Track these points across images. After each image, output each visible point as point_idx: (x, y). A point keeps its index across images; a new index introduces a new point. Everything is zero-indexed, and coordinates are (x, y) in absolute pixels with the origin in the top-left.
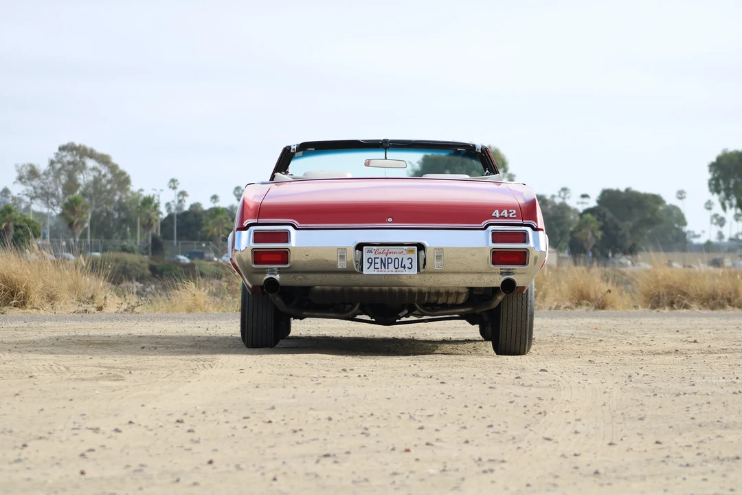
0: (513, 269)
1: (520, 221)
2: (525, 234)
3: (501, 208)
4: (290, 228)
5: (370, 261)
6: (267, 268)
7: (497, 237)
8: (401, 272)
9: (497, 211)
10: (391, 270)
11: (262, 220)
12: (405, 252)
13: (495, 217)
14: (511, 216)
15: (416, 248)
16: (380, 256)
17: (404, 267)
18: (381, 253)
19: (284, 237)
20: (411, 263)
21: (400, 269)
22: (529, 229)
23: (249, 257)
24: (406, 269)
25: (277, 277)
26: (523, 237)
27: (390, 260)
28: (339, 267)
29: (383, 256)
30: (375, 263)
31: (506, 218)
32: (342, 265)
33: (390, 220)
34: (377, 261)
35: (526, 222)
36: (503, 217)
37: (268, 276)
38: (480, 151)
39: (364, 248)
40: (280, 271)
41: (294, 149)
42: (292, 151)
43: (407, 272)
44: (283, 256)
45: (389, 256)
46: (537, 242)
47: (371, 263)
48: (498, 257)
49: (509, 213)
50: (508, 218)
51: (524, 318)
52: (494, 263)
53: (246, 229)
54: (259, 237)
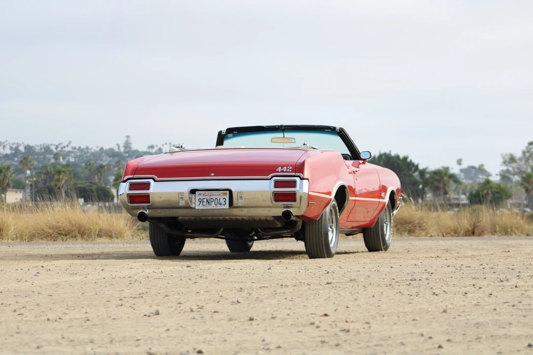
1: (293, 174)
2: (295, 182)
3: (282, 167)
4: (152, 181)
5: (200, 200)
6: (140, 206)
7: (278, 184)
8: (219, 207)
9: (280, 168)
10: (212, 206)
11: (136, 176)
12: (221, 195)
13: (278, 172)
14: (288, 170)
15: (228, 192)
16: (206, 197)
17: (221, 204)
18: (206, 196)
19: (147, 186)
20: (225, 202)
21: (218, 205)
22: (298, 179)
23: (125, 198)
24: (222, 205)
25: (147, 212)
26: (293, 184)
27: (212, 200)
28: (181, 205)
29: (208, 197)
30: (203, 202)
31: (285, 172)
32: (182, 203)
33: (213, 174)
34: (204, 200)
35: (297, 174)
36: (282, 171)
37: (141, 211)
39: (197, 192)
41: (224, 133)
43: (223, 207)
44: (146, 198)
45: (212, 197)
46: (301, 187)
47: (201, 202)
48: (278, 197)
49: (287, 169)
50: (286, 172)
52: (276, 200)
53: (124, 181)
54: (133, 187)
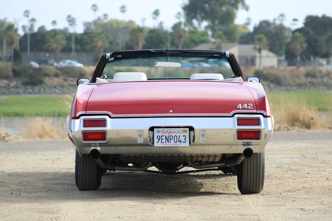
0: (251, 142)
1: (255, 111)
2: (258, 119)
3: (243, 103)
4: (107, 117)
5: (159, 138)
6: (92, 143)
7: (240, 122)
8: (179, 144)
9: (240, 105)
10: (172, 144)
11: (88, 112)
12: (181, 132)
13: (239, 109)
14: (249, 107)
15: (188, 129)
16: (165, 135)
17: (181, 142)
18: (165, 133)
19: (103, 123)
20: (185, 139)
21: (178, 143)
22: (261, 116)
23: (80, 136)
24: (182, 143)
25: (99, 149)
26: (257, 122)
27: (171, 138)
28: (139, 142)
29: (167, 135)
30: (162, 139)
31: (246, 109)
32: (140, 141)
33: (171, 111)
34: (163, 137)
35: (259, 112)
36: (244, 109)
37: (93, 148)
38: (229, 56)
39: (155, 129)
40: (100, 145)
41: (108, 56)
42: (107, 57)
43: (183, 145)
44: (102, 135)
45: (171, 134)
46: (266, 124)
47: (159, 139)
48: (241, 135)
49: (248, 106)
50: (248, 109)
51: (258, 170)
52: (239, 138)
53: (78, 118)
54: (87, 123)
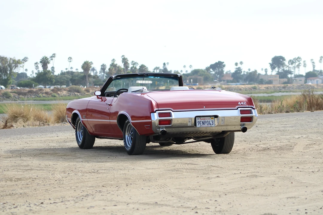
0: (245, 124)
1: (248, 106)
2: (250, 110)
3: (241, 102)
4: (171, 111)
5: (199, 122)
6: (162, 127)
7: (242, 112)
8: (209, 126)
9: (239, 103)
10: (206, 125)
11: (160, 109)
12: (210, 119)
13: (239, 105)
15: (213, 117)
17: (210, 124)
18: (202, 120)
19: (169, 115)
20: (213, 123)
22: (252, 109)
23: (158, 122)
25: (164, 129)
26: (250, 112)
27: (205, 122)
29: (203, 120)
32: (189, 124)
33: (205, 107)
34: (201, 122)
35: (250, 106)
36: (242, 105)
37: (162, 129)
39: (197, 118)
40: (166, 127)
43: (212, 126)
44: (169, 122)
45: (205, 120)
47: (199, 123)
49: (244, 103)
50: (244, 105)
52: (241, 122)
53: (155, 112)
54: (160, 115)
